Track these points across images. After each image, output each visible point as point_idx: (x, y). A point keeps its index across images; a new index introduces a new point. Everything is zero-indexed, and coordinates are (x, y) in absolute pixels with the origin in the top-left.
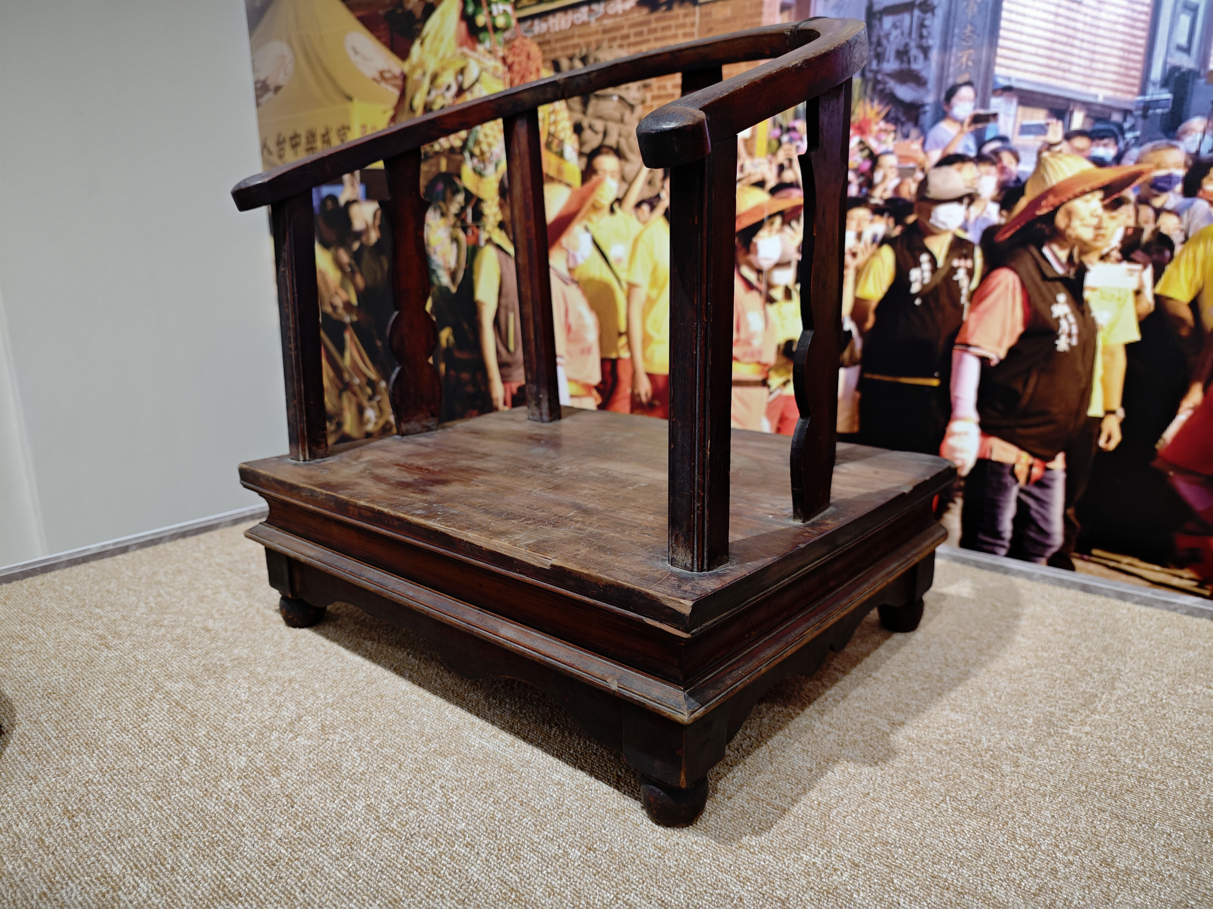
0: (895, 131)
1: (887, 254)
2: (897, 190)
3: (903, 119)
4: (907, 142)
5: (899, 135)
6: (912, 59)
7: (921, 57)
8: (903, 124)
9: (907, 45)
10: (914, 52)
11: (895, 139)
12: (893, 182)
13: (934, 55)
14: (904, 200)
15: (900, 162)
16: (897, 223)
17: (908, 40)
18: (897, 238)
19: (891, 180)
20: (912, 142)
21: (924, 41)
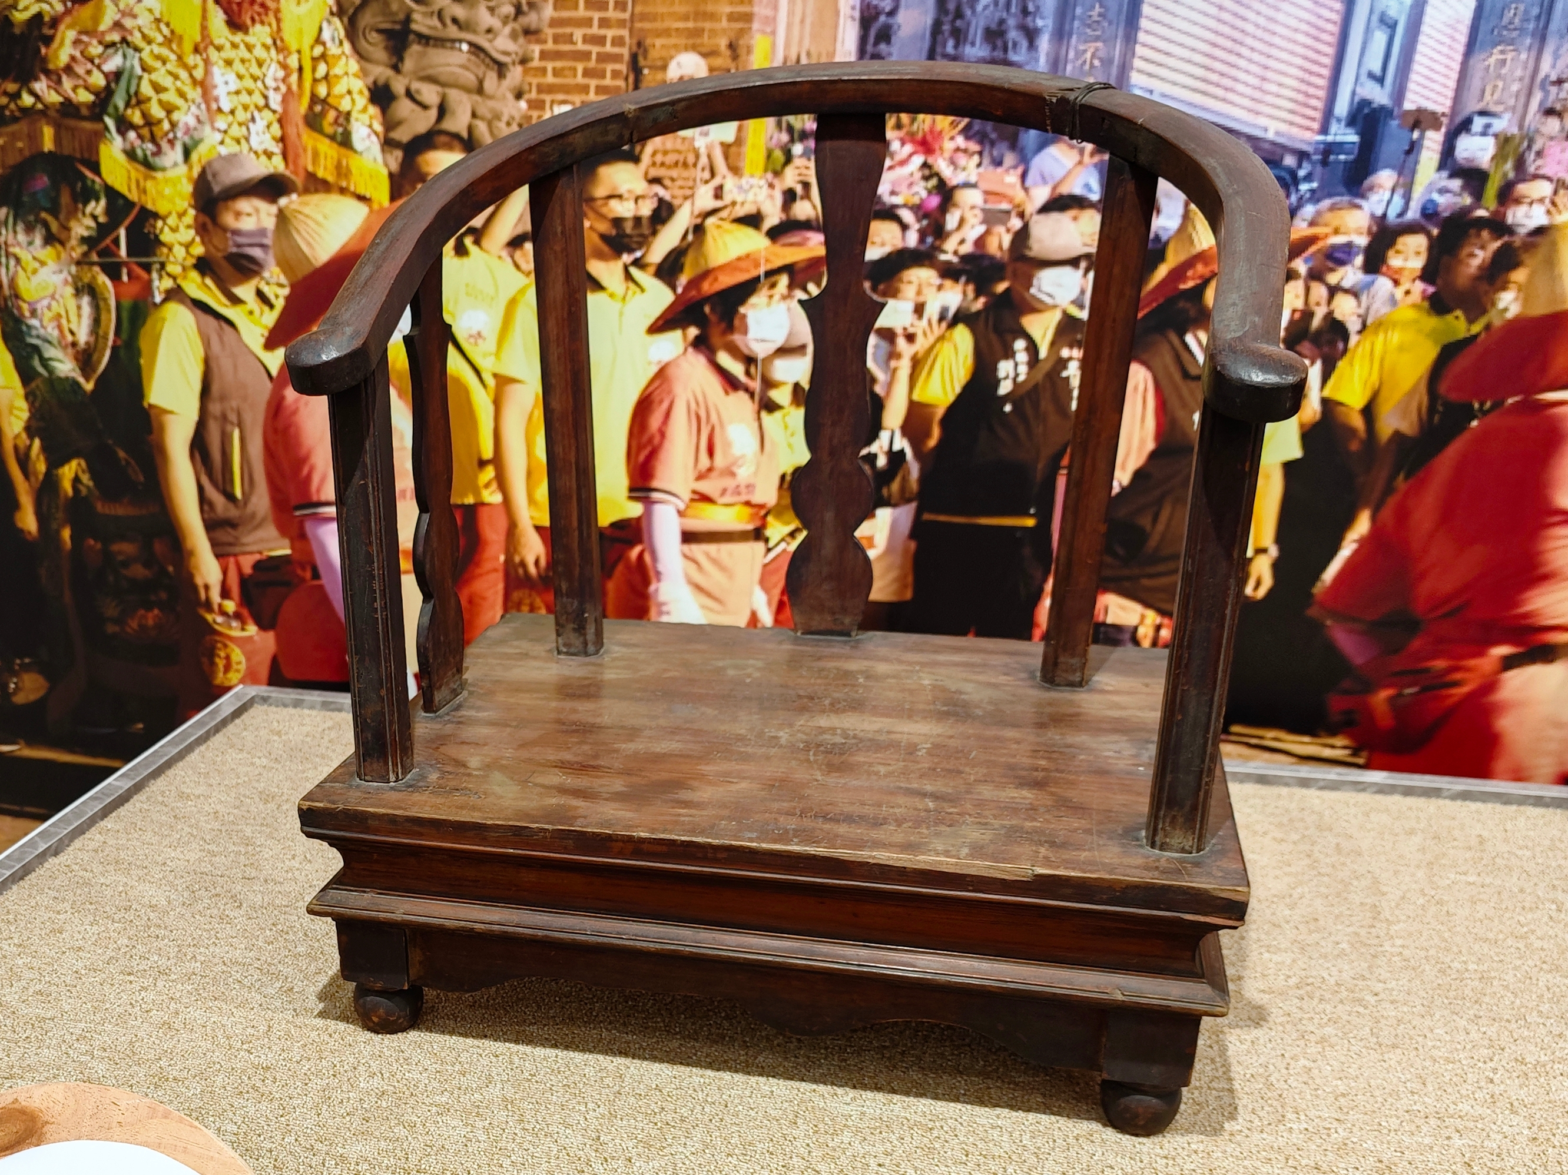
0: (980, 153)
1: (963, 337)
2: (980, 242)
3: (993, 136)
4: (999, 170)
5: (986, 161)
6: (1010, 45)
7: (1024, 44)
8: (993, 144)
9: (1002, 22)
10: (1013, 34)
11: (979, 165)
12: (974, 231)
13: (1044, 43)
14: (992, 258)
15: (986, 202)
16: (978, 294)
17: (1005, 15)
18: (979, 313)
19: (973, 227)
20: (1007, 171)
21: (1029, 19)
